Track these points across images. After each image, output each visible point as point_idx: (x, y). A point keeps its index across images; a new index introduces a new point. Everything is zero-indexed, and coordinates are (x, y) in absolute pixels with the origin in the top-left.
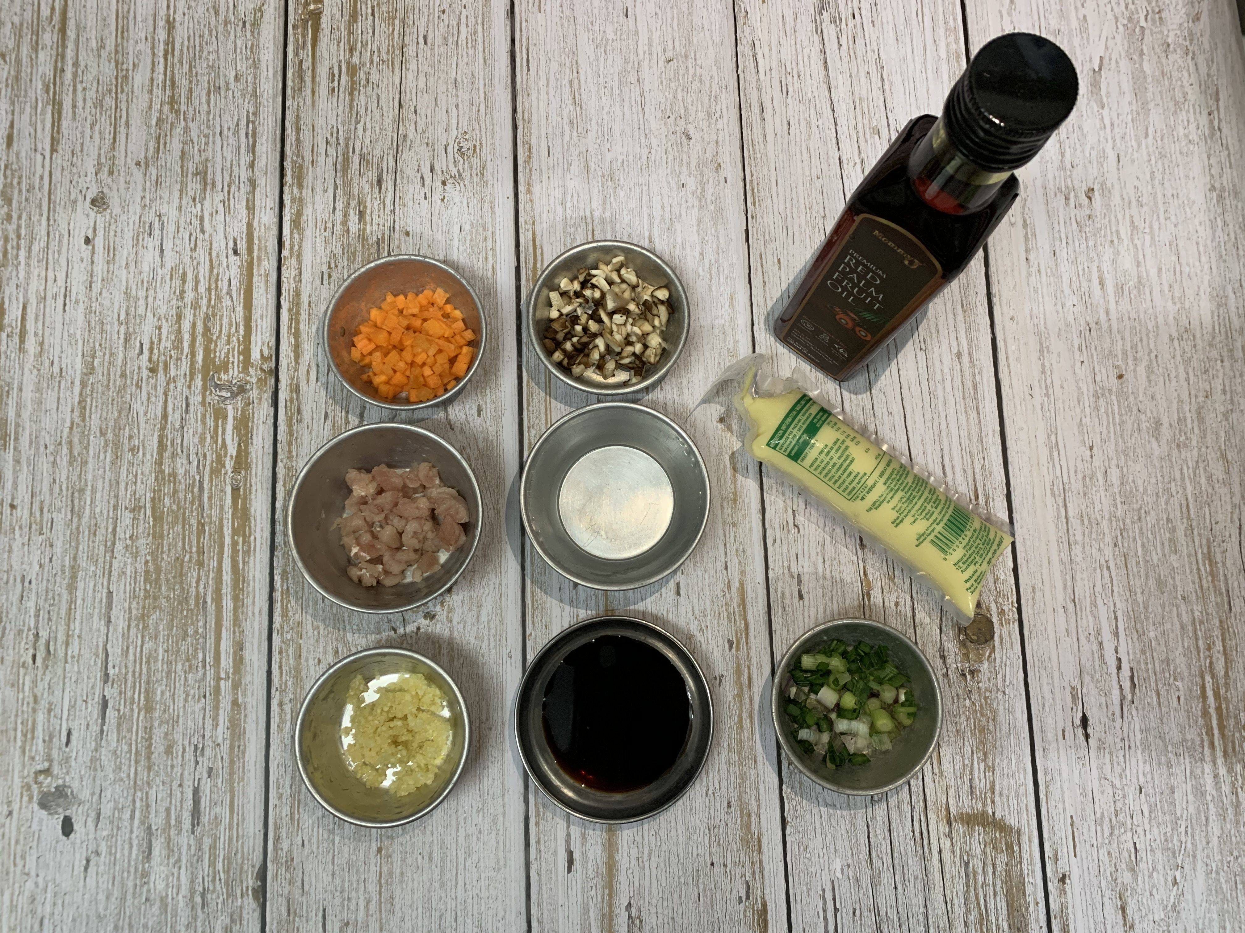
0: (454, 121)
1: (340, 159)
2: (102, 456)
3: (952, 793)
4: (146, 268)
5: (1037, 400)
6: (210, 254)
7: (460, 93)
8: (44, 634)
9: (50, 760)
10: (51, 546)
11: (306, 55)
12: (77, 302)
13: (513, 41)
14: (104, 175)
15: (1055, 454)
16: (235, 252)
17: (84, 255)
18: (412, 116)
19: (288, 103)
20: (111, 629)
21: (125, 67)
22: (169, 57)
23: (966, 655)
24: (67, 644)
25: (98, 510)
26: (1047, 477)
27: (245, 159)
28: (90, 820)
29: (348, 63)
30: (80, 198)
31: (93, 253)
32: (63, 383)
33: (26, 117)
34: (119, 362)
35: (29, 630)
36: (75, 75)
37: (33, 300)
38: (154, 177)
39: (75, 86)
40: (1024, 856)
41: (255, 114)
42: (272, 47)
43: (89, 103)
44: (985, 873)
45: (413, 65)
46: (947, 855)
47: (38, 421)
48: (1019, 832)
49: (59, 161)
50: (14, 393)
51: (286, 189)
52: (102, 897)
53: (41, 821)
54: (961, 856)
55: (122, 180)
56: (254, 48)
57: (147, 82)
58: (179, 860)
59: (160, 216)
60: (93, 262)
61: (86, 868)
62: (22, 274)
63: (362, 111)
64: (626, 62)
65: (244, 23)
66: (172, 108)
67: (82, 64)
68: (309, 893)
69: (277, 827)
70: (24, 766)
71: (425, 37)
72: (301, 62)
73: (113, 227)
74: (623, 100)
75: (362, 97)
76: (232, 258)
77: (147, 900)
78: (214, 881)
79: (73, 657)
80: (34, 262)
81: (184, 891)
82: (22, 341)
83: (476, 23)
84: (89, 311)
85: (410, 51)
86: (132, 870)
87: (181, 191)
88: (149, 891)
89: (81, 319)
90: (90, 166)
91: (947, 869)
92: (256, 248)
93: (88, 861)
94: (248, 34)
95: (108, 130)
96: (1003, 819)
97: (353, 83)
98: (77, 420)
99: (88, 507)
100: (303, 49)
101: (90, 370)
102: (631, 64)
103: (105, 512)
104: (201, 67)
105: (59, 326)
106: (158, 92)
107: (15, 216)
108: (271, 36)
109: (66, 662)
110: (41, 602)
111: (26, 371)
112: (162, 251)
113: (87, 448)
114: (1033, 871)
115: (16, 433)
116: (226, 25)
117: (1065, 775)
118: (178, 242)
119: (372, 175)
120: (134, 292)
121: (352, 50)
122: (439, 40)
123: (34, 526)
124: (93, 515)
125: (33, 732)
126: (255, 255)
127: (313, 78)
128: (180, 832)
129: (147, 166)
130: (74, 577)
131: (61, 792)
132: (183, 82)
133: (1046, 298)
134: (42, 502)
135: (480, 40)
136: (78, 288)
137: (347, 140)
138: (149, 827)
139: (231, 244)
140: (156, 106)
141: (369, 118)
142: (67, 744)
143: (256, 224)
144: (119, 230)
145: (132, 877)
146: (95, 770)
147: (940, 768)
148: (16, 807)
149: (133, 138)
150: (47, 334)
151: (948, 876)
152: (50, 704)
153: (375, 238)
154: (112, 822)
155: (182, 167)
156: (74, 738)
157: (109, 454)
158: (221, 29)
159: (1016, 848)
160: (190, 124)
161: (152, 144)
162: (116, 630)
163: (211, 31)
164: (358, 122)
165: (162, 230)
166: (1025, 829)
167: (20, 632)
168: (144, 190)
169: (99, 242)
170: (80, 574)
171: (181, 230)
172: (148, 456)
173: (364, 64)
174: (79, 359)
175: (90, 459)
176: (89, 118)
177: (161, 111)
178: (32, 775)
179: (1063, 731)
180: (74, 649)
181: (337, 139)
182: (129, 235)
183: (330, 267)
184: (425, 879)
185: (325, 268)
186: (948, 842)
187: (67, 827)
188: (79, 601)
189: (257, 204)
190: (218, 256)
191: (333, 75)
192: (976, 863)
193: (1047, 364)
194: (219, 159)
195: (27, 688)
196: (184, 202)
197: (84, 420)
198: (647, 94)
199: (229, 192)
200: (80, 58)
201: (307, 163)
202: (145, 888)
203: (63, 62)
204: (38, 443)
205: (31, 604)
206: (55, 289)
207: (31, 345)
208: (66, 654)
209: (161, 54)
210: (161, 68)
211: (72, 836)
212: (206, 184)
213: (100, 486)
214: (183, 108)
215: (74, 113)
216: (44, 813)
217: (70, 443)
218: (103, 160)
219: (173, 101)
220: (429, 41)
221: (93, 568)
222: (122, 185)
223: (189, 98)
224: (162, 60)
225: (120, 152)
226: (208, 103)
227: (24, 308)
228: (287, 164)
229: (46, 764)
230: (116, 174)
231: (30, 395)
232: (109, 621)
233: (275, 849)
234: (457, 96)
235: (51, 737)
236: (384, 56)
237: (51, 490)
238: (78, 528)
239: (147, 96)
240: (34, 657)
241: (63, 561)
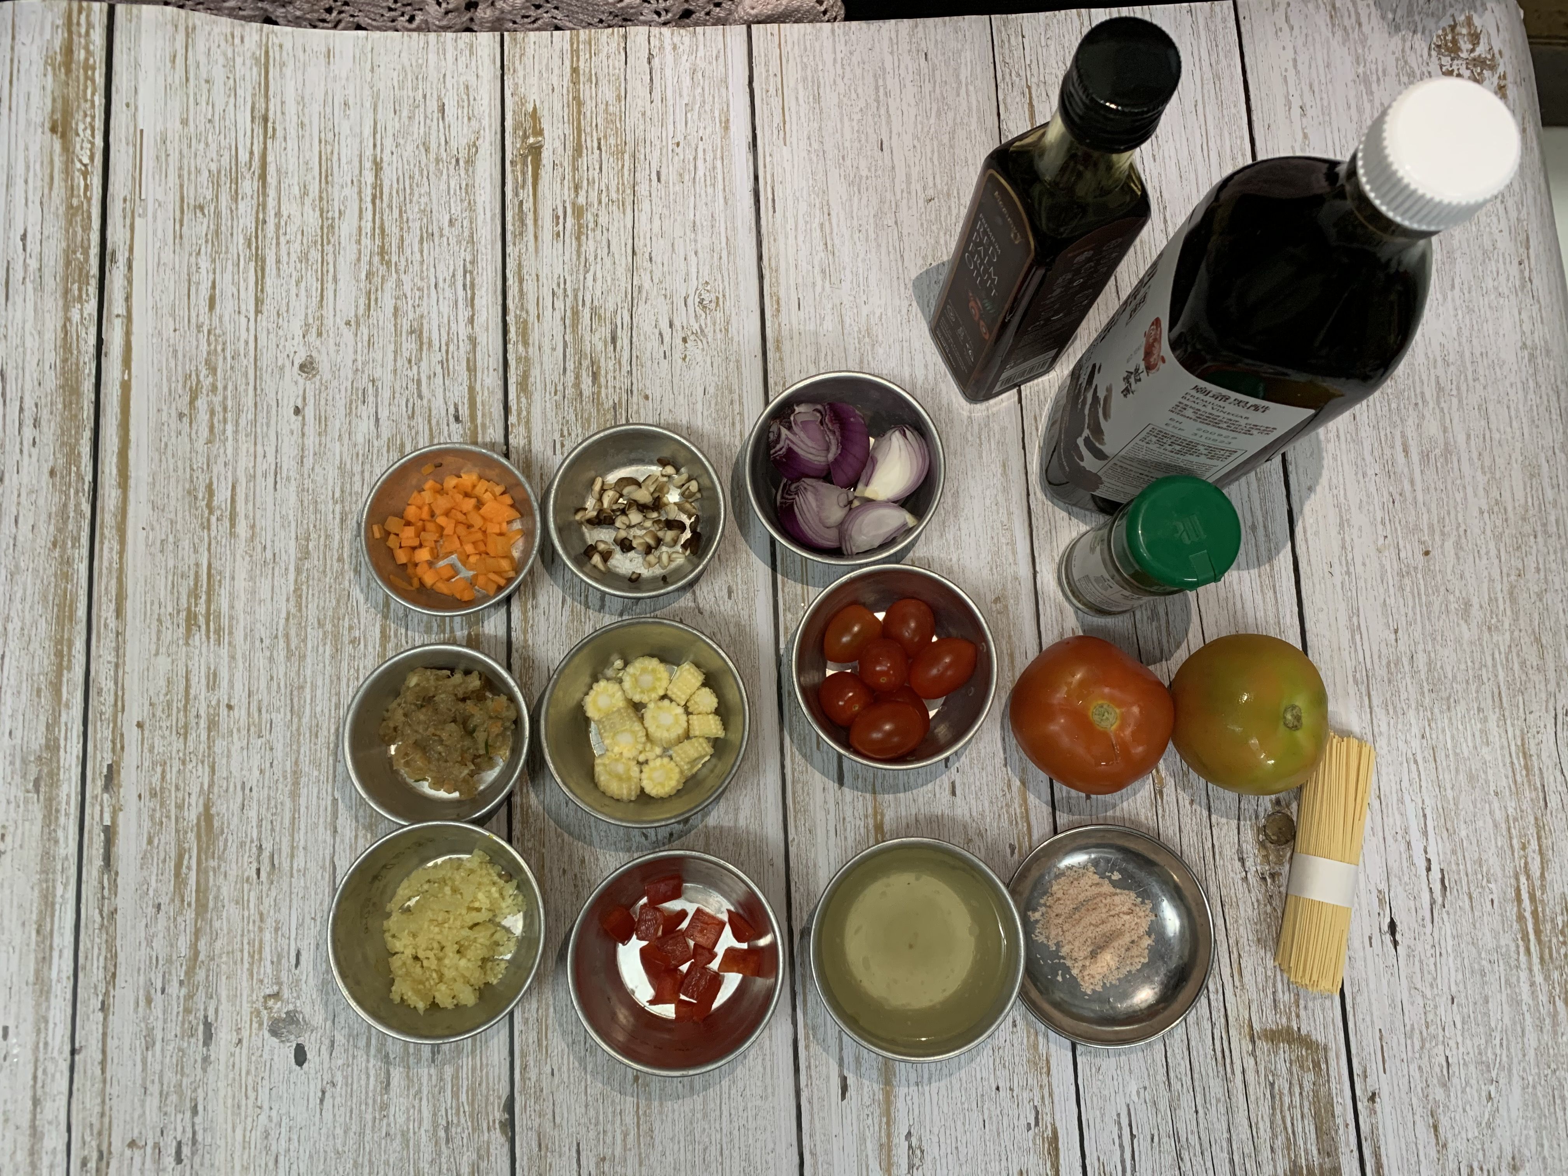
0: (694, 270)
1: (569, 314)
2: (321, 649)
3: (1254, 1008)
4: (360, 439)
5: (1338, 579)
6: (429, 422)
7: (699, 237)
8: (267, 846)
9: (280, 984)
10: (271, 749)
11: (526, 194)
12: (288, 479)
13: (756, 178)
14: (312, 337)
15: (1358, 637)
16: (457, 419)
17: (294, 427)
18: (647, 264)
19: (508, 250)
20: (338, 840)
21: (330, 215)
22: (378, 201)
23: (1266, 857)
24: (292, 856)
25: (319, 709)
26: (1349, 664)
27: (464, 314)
28: (323, 1048)
29: (574, 204)
30: (288, 364)
31: (304, 425)
32: (277, 569)
33: (228, 277)
34: (336, 544)
35: (252, 841)
36: (278, 226)
37: (243, 480)
38: (366, 338)
39: (278, 238)
40: (1331, 1073)
41: (472, 263)
42: (488, 186)
43: (294, 257)
44: (1291, 1094)
45: (646, 206)
46: (1251, 1076)
47: (252, 613)
48: (1326, 1049)
49: (264, 324)
50: (227, 582)
51: (510, 347)
52: (339, 1131)
53: (272, 1051)
54: (1266, 1076)
55: (331, 342)
56: (469, 189)
57: (355, 232)
58: (420, 1091)
59: (373, 381)
60: (303, 435)
61: (322, 1101)
62: (230, 451)
63: (591, 259)
64: (882, 202)
65: (457, 161)
66: (383, 258)
67: (285, 214)
68: (561, 1126)
69: (523, 1055)
70: (252, 990)
71: (658, 173)
72: (521, 203)
73: (323, 395)
74: (879, 246)
75: (591, 242)
76: (454, 426)
77: (388, 1134)
78: (458, 1114)
79: (299, 871)
80: (242, 437)
81: (427, 1124)
82: (233, 525)
83: (715, 158)
84: (302, 490)
85: (642, 189)
86: (370, 1102)
87: (395, 352)
88: (389, 1125)
89: (293, 499)
90: (296, 327)
91: (1251, 1089)
92: (479, 414)
93: (323, 1092)
94: (462, 172)
95: (316, 285)
96: (1308, 1035)
97: (580, 226)
98: (293, 610)
99: (308, 707)
100: (523, 187)
101: (305, 554)
102: (887, 205)
103: (326, 711)
104: (413, 212)
105: (270, 506)
106: (366, 241)
107: (220, 386)
108: (487, 174)
109: (292, 876)
110: (263, 811)
111: (238, 556)
112: (377, 420)
113: (304, 640)
114: (1342, 1091)
115: (231, 627)
116: (437, 163)
117: (1372, 986)
118: (394, 409)
119: (605, 331)
120: (348, 466)
121: (577, 188)
122: (673, 177)
123: (252, 729)
124: (314, 715)
125: (260, 952)
126: (479, 421)
127: (536, 220)
128: (419, 1061)
129: (358, 324)
130: (296, 783)
131: (292, 1018)
132: (393, 229)
133: (1346, 466)
134: (260, 702)
135: (720, 177)
136: (289, 464)
137: (576, 291)
138: (387, 1056)
139: (452, 410)
140: (365, 259)
141: (599, 266)
142: (297, 966)
143: (478, 387)
144: (330, 398)
145: (370, 1110)
146: (327, 993)
147: (1241, 980)
148: (245, 1034)
149: (341, 294)
150: (258, 516)
151: (1252, 1098)
152: (277, 922)
153: (611, 403)
154: (346, 1051)
155: (395, 325)
156: (303, 959)
157: (328, 648)
158: (432, 167)
159: (1323, 1066)
160: (403, 277)
161: (362, 301)
162: (342, 841)
163: (421, 172)
164: (587, 272)
165: (376, 396)
166: (1332, 1045)
167: (242, 844)
168: (356, 352)
169: (309, 412)
170: (304, 780)
171: (397, 395)
172: (370, 649)
173: (592, 205)
174: (293, 543)
175: (309, 653)
176: (294, 274)
177: (370, 263)
178: (261, 1000)
179: (1370, 938)
180: (300, 861)
181: (565, 290)
182: (341, 403)
183: (562, 435)
184: (687, 1110)
185: (557, 436)
186: (1252, 1061)
187: (300, 1056)
188: (303, 809)
189: (479, 364)
190: (438, 423)
191: (558, 218)
192: (1282, 1084)
193: (1347, 539)
194: (434, 315)
195: (252, 905)
196: (399, 364)
197: (300, 610)
198: (905, 238)
199: (447, 352)
200: (283, 208)
201: (532, 318)
202: (385, 1121)
203: (264, 213)
204: (253, 637)
205: (253, 814)
206: (265, 466)
207: (242, 528)
208: (292, 868)
209: (369, 199)
210: (368, 215)
211: (306, 1065)
212: (422, 344)
213: (320, 683)
214: (394, 259)
215: (278, 269)
216: (275, 1039)
217: (287, 636)
218: (311, 321)
219: (382, 252)
220: (663, 178)
221: (316, 773)
222: (332, 348)
223: (401, 247)
224: (370, 206)
225: (328, 312)
226: (422, 252)
227: (234, 488)
228: (510, 319)
229: (276, 988)
230: (325, 335)
231: (243, 584)
232: (335, 831)
233: (523, 1079)
234: (696, 241)
235: (280, 957)
236: (614, 196)
237: (269, 688)
238: (298, 730)
239: (355, 247)
240: (258, 871)
241: (284, 765)
